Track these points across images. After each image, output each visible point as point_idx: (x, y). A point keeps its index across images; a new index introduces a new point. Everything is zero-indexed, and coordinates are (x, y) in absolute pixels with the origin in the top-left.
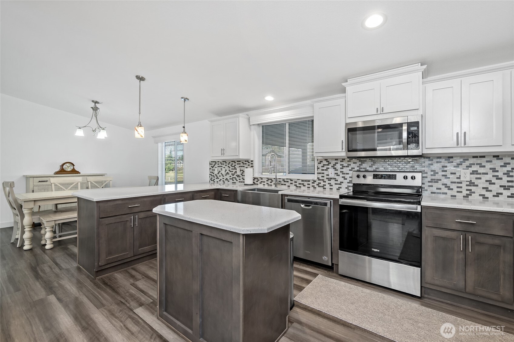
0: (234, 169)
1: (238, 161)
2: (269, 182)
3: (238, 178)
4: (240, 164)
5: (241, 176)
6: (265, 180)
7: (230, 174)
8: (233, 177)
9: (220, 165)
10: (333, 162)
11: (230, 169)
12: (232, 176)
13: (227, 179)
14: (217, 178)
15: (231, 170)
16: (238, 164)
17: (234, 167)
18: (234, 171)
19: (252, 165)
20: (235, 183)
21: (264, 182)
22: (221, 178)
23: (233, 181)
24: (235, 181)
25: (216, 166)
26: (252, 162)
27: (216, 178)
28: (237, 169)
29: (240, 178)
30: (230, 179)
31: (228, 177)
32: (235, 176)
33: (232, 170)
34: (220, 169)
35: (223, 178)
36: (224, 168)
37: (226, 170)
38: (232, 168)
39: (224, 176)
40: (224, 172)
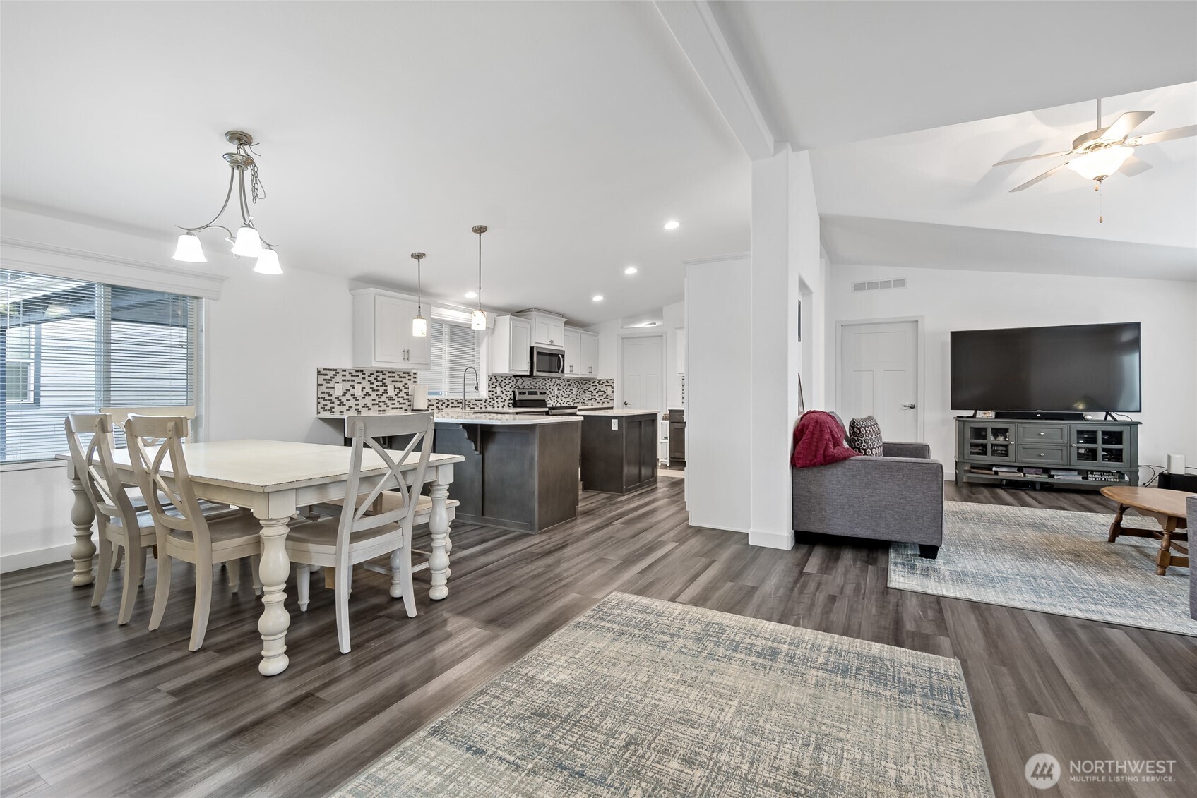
0: (381, 386)
1: (389, 372)
2: (439, 405)
3: (389, 403)
4: (394, 377)
5: (395, 397)
6: (434, 402)
7: (374, 394)
8: (380, 400)
9: (349, 377)
10: (500, 379)
11: (372, 386)
12: (378, 400)
13: (365, 406)
14: (342, 404)
15: (375, 388)
16: (389, 377)
17: (381, 381)
18: (382, 389)
19: (414, 380)
20: (385, 411)
21: (433, 405)
22: (353, 402)
23: (380, 409)
24: (384, 407)
25: (339, 378)
26: (415, 376)
27: (338, 405)
28: (389, 386)
29: (393, 402)
30: (373, 404)
31: (368, 400)
32: (383, 398)
33: (378, 388)
34: (347, 385)
35: (356, 405)
36: (358, 383)
37: (364, 388)
38: (378, 383)
39: (358, 400)
40: (358, 392)
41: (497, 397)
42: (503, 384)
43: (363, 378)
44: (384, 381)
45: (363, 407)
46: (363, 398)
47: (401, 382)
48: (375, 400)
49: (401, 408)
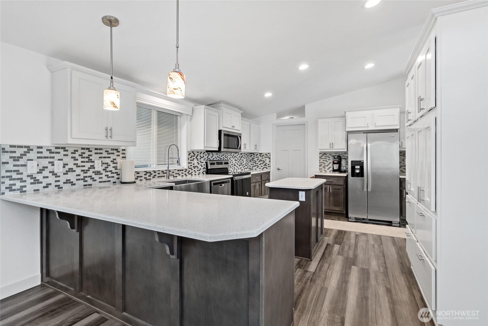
0: (87, 162)
1: (96, 149)
2: (147, 176)
3: (96, 177)
4: (102, 153)
5: (103, 172)
6: (142, 174)
7: (78, 171)
8: (86, 175)
9: (46, 154)
10: (196, 154)
11: (76, 162)
12: (83, 175)
13: (68, 181)
14: (36, 181)
15: (80, 164)
16: (96, 153)
17: (87, 158)
18: (88, 165)
19: (123, 155)
20: (91, 185)
21: (141, 177)
22: (52, 179)
23: (85, 183)
24: (90, 181)
25: (32, 155)
26: (124, 152)
27: (31, 183)
28: (96, 162)
29: (101, 176)
30: (77, 180)
31: (71, 176)
32: (90, 173)
33: (83, 164)
34: (45, 162)
35: (56, 181)
36: (59, 160)
37: (67, 164)
38: (83, 160)
39: (59, 176)
40: (58, 168)
41: (194, 167)
42: (199, 157)
43: (64, 155)
44: (91, 158)
45: (64, 183)
46: (64, 174)
47: (110, 157)
48: (79, 175)
49: (110, 181)
